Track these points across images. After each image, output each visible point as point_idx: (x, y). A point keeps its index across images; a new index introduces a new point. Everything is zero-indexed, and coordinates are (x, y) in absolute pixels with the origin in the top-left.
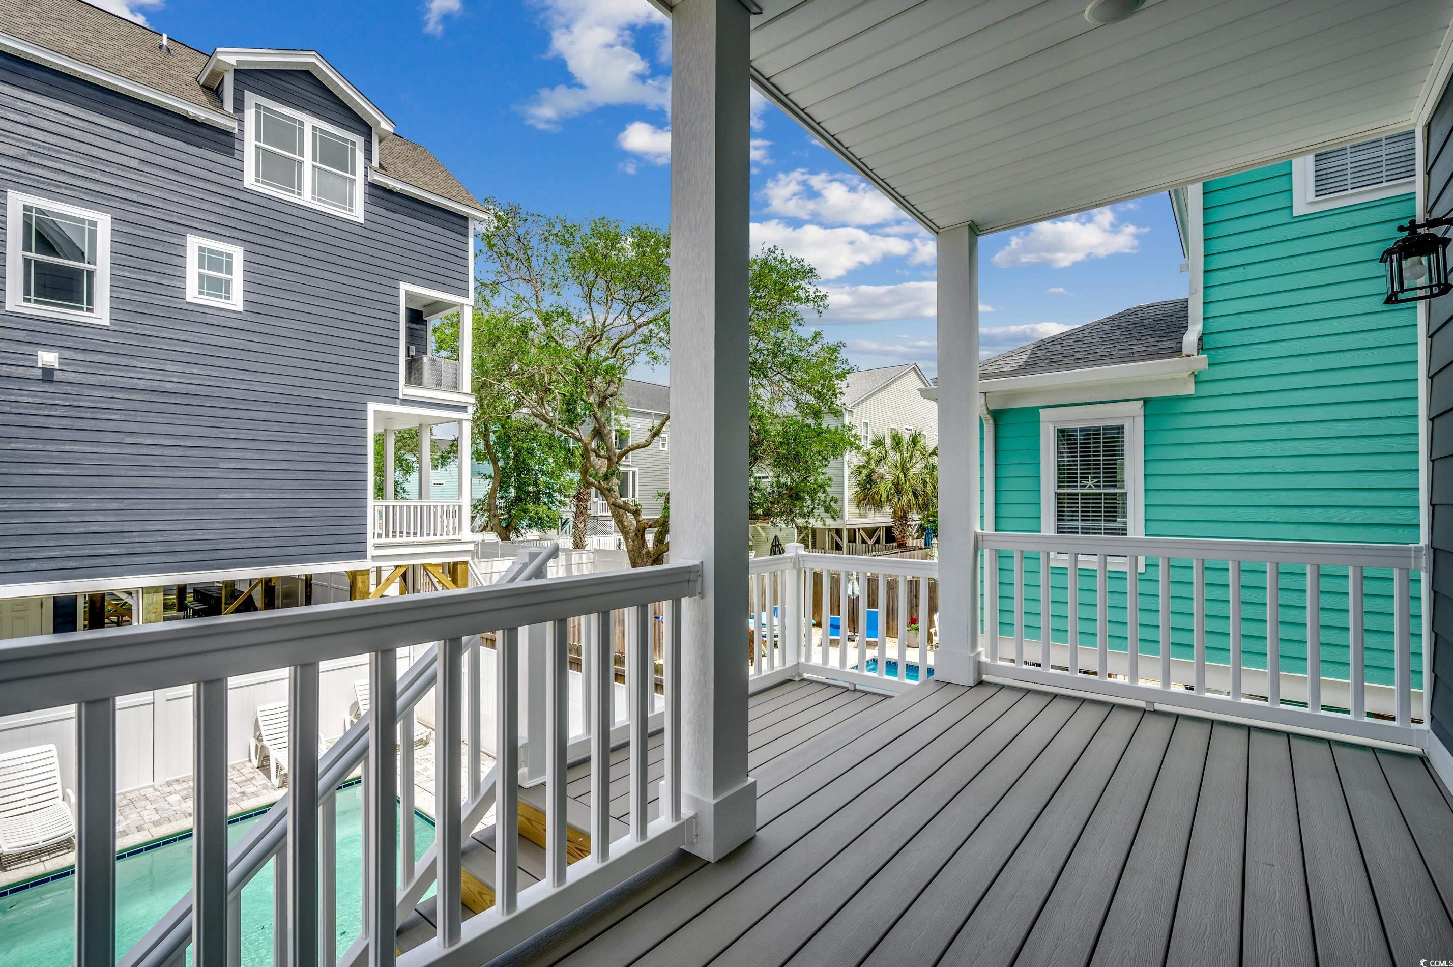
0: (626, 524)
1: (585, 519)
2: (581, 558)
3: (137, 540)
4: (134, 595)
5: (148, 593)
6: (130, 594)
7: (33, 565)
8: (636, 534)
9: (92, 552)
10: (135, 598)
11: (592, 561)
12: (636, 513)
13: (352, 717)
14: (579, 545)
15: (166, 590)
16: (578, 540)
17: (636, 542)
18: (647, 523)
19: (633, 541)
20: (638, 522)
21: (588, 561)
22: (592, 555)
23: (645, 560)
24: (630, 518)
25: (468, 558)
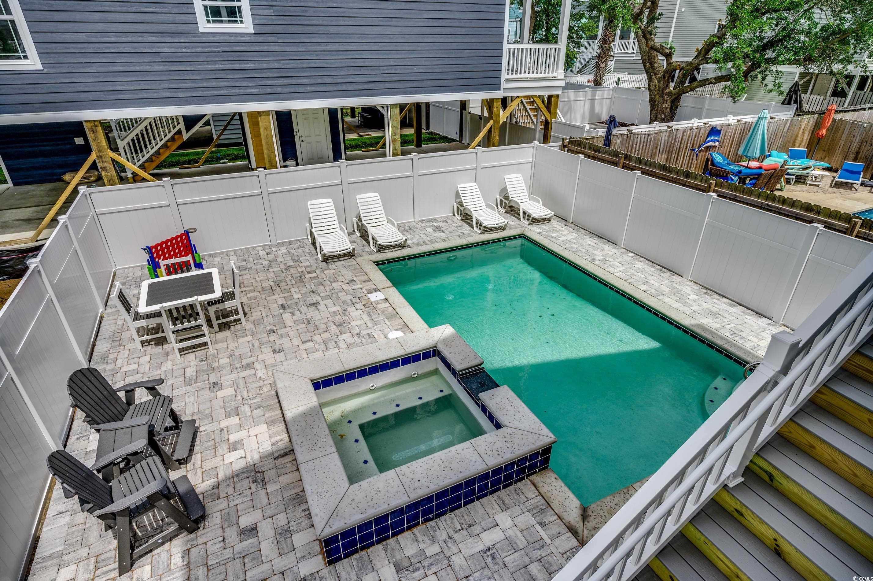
0: (656, 65)
1: (606, 60)
2: (603, 95)
3: (387, 72)
4: (386, 109)
5: (393, 108)
6: (383, 107)
7: (344, 87)
8: (664, 75)
9: (367, 80)
10: (386, 111)
11: (610, 97)
12: (668, 56)
13: (501, 198)
14: (597, 83)
15: (402, 107)
16: (598, 78)
17: (662, 83)
18: (679, 66)
19: (659, 82)
20: (669, 64)
21: (608, 97)
22: (611, 91)
23: (666, 99)
24: (661, 61)
25: (559, 92)
